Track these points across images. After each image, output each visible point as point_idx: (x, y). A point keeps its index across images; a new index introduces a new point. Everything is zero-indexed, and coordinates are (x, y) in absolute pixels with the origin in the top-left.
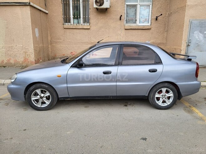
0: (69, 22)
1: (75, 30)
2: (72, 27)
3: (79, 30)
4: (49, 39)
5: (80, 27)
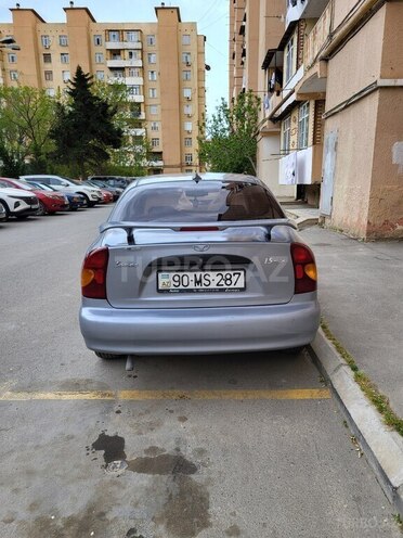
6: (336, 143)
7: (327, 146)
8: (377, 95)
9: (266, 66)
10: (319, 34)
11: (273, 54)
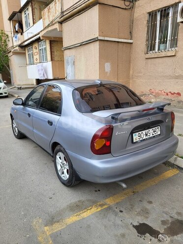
0: (154, 49)
1: (158, 59)
2: (153, 56)
3: (163, 58)
4: (131, 72)
5: (163, 54)
6: (74, 62)
7: (68, 62)
8: (98, 43)
9: (10, 19)
10: (52, 10)
11: (16, 14)
